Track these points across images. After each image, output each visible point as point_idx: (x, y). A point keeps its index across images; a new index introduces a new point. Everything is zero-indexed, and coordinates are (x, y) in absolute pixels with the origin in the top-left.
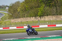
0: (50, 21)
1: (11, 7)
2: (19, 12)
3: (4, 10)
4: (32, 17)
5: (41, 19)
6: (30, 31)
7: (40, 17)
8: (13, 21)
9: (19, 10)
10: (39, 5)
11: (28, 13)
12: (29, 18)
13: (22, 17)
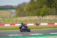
0: (50, 20)
6: (23, 28)
7: (42, 16)
8: (19, 19)
10: (42, 6)
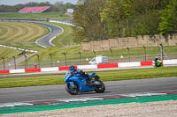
1: (81, 6)
2: (105, 22)
3: (61, 16)
4: (143, 35)
5: (167, 40)
7: (163, 35)
8: (87, 49)
9: (103, 16)
11: (130, 25)
12: (132, 39)
13: (114, 37)
